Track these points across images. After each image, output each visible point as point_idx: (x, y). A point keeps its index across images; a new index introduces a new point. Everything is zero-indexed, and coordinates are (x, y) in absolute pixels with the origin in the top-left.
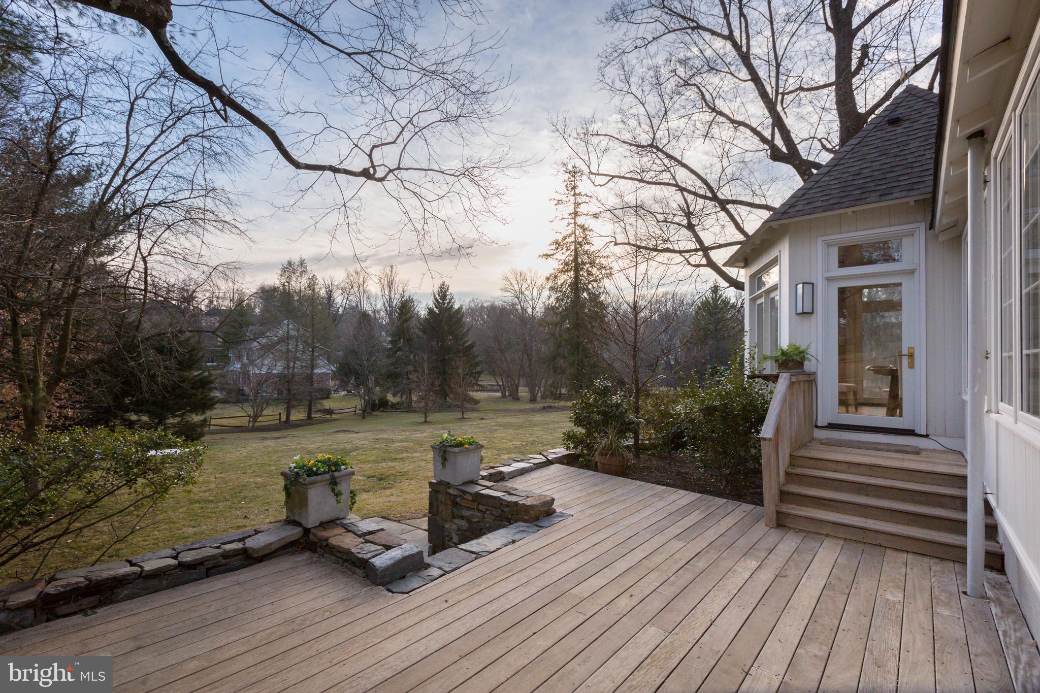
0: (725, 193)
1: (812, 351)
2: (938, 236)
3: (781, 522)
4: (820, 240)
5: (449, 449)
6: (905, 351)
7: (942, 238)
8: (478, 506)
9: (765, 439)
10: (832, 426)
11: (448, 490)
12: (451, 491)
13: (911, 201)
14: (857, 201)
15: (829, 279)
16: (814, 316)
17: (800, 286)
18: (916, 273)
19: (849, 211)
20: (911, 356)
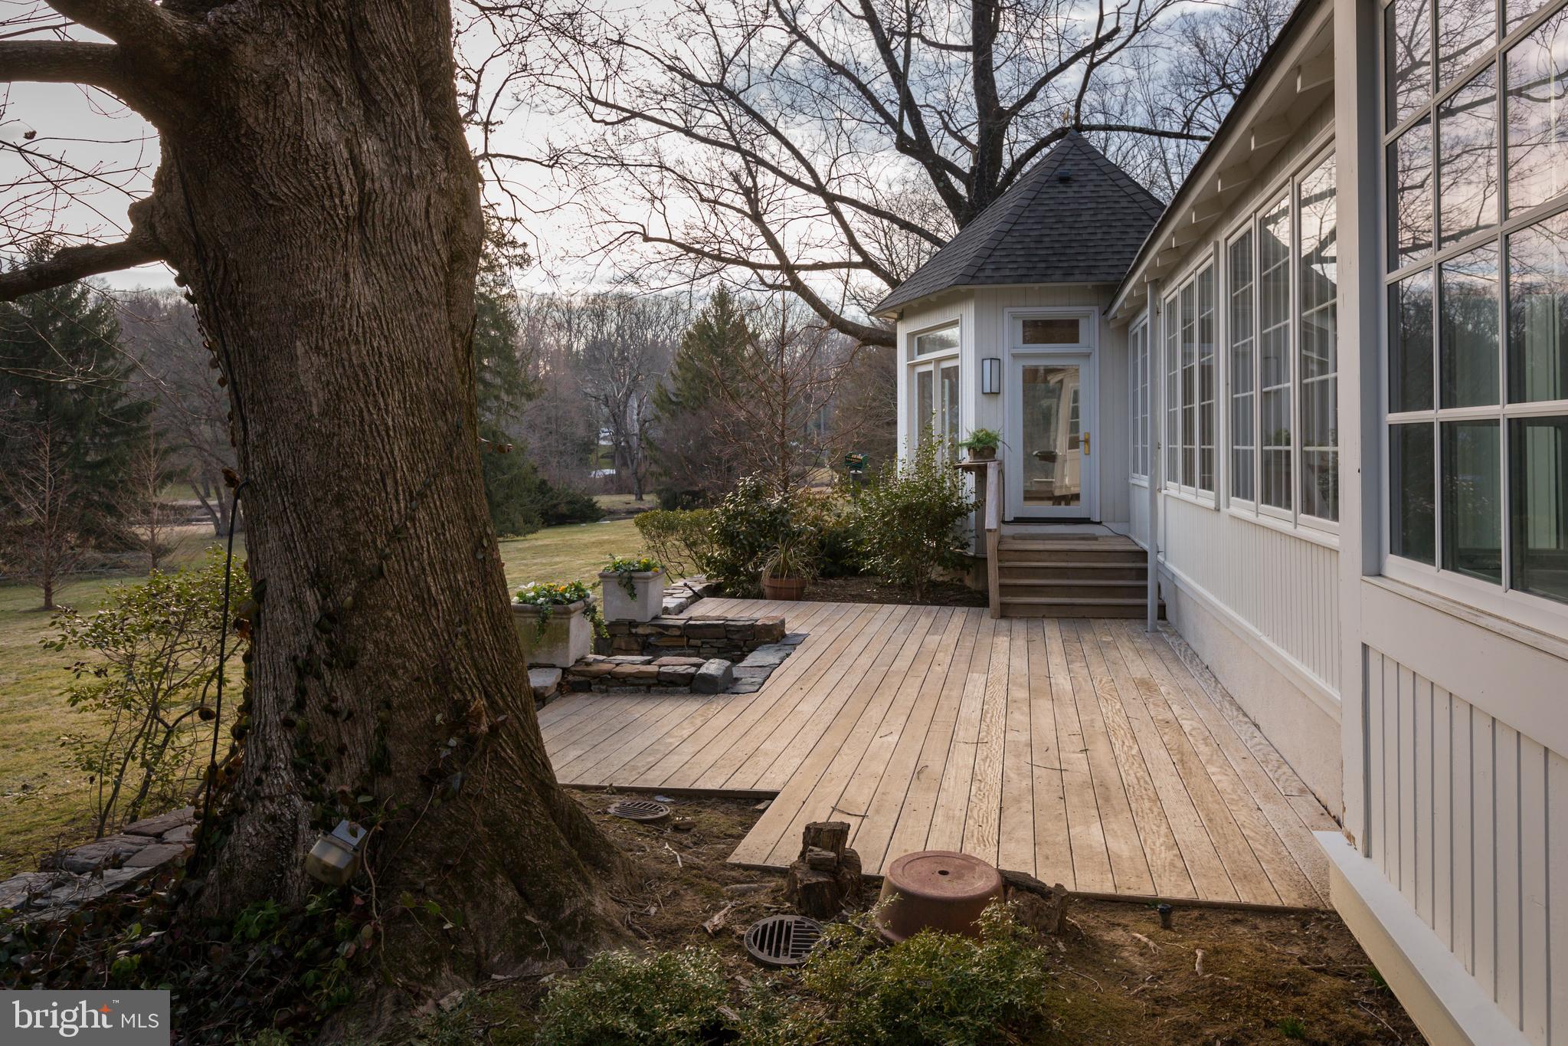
0: (833, 188)
1: (1001, 438)
2: (1108, 323)
3: (1005, 613)
4: (1007, 310)
5: (634, 574)
6: (1082, 438)
7: (1112, 325)
8: (688, 641)
9: (990, 530)
10: (1018, 521)
11: (634, 631)
12: (640, 630)
13: (1090, 285)
14: (1043, 277)
15: (1015, 356)
16: (1000, 397)
17: (987, 363)
18: (1092, 357)
19: (1037, 286)
20: (1087, 441)
